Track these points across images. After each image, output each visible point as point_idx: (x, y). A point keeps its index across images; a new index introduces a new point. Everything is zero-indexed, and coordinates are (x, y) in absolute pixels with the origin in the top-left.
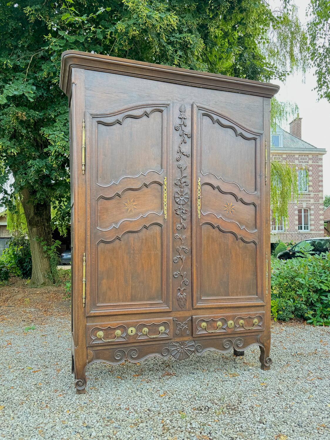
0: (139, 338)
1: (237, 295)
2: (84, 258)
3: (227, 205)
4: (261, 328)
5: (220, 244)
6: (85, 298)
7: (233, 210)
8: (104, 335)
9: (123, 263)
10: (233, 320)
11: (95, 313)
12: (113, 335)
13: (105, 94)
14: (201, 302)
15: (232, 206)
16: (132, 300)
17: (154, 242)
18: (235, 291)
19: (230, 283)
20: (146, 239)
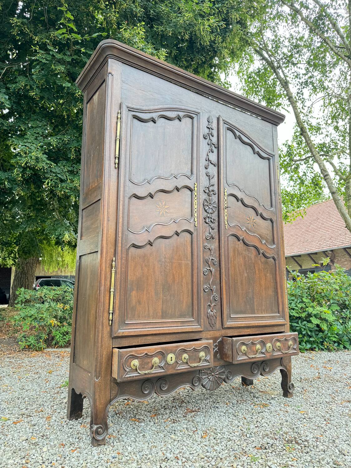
0: (179, 368)
1: (262, 313)
2: (114, 263)
3: (249, 218)
4: (296, 351)
5: (245, 258)
6: (112, 313)
7: (254, 224)
8: (140, 364)
9: (154, 272)
10: (271, 342)
11: (123, 333)
12: (150, 365)
13: (141, 91)
14: (230, 320)
15: (254, 220)
16: (163, 317)
17: (184, 251)
18: (260, 309)
19: (255, 300)
20: (177, 247)
